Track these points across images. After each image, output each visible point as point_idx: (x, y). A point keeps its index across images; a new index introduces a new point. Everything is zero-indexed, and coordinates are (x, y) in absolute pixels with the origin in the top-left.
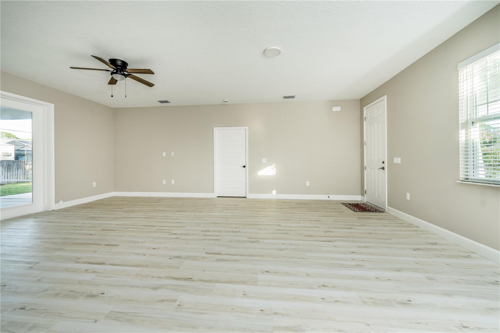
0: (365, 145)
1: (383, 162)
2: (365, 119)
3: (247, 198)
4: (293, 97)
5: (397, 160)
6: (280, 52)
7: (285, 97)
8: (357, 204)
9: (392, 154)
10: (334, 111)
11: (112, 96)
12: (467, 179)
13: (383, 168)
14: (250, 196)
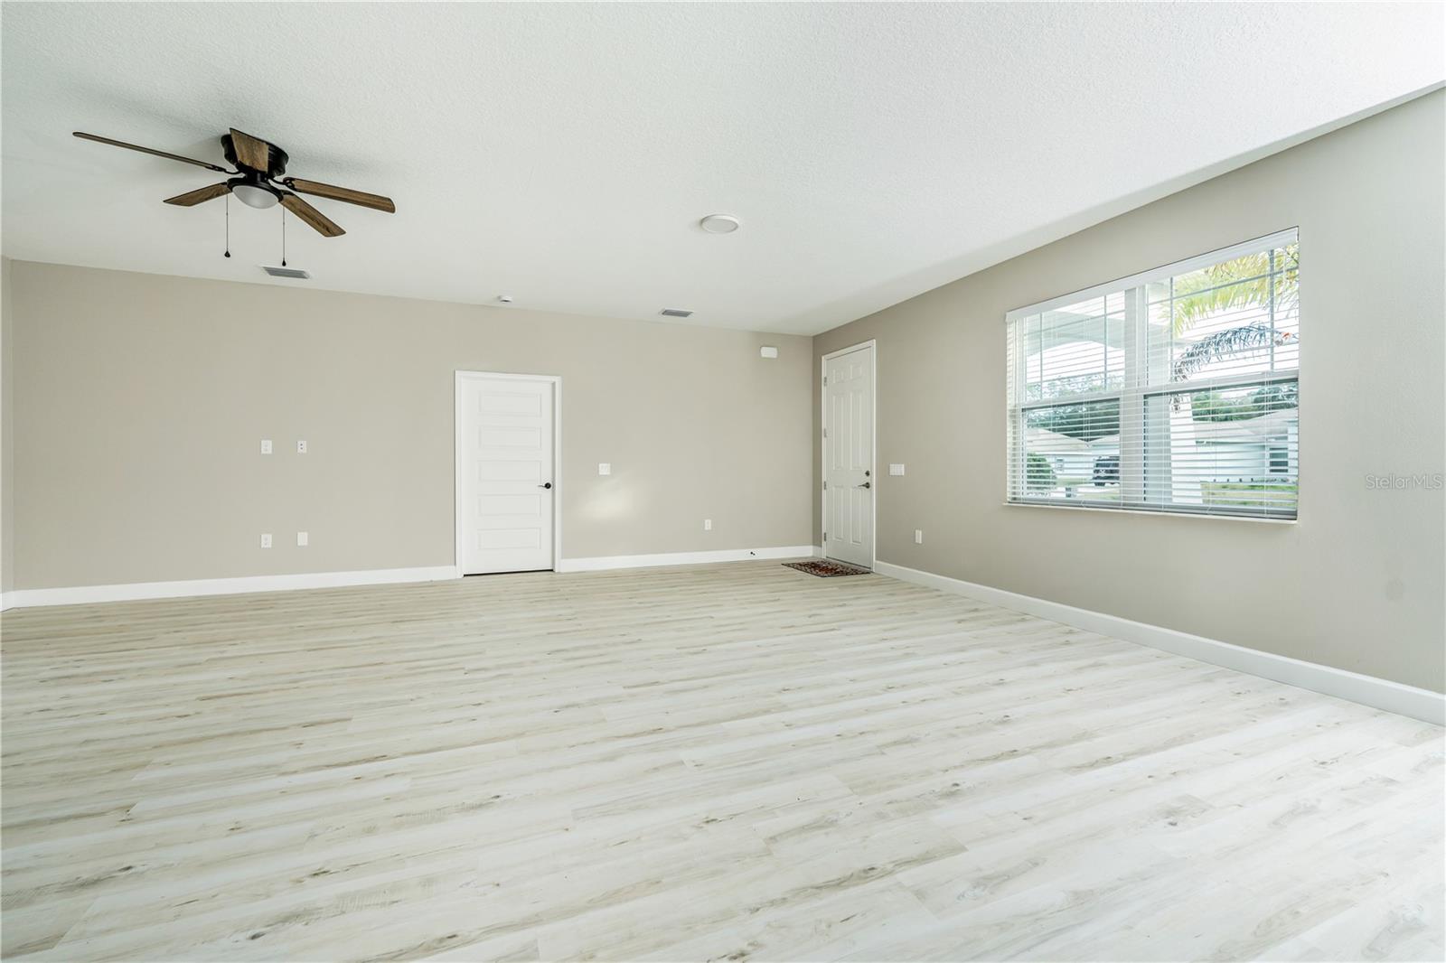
0: (825, 436)
1: (868, 474)
2: (825, 381)
3: (556, 571)
4: (685, 314)
5: (898, 469)
6: (736, 227)
7: (666, 313)
8: (813, 563)
9: (885, 459)
10: (765, 358)
11: (227, 255)
12: (1015, 499)
13: (867, 485)
14: (564, 566)
